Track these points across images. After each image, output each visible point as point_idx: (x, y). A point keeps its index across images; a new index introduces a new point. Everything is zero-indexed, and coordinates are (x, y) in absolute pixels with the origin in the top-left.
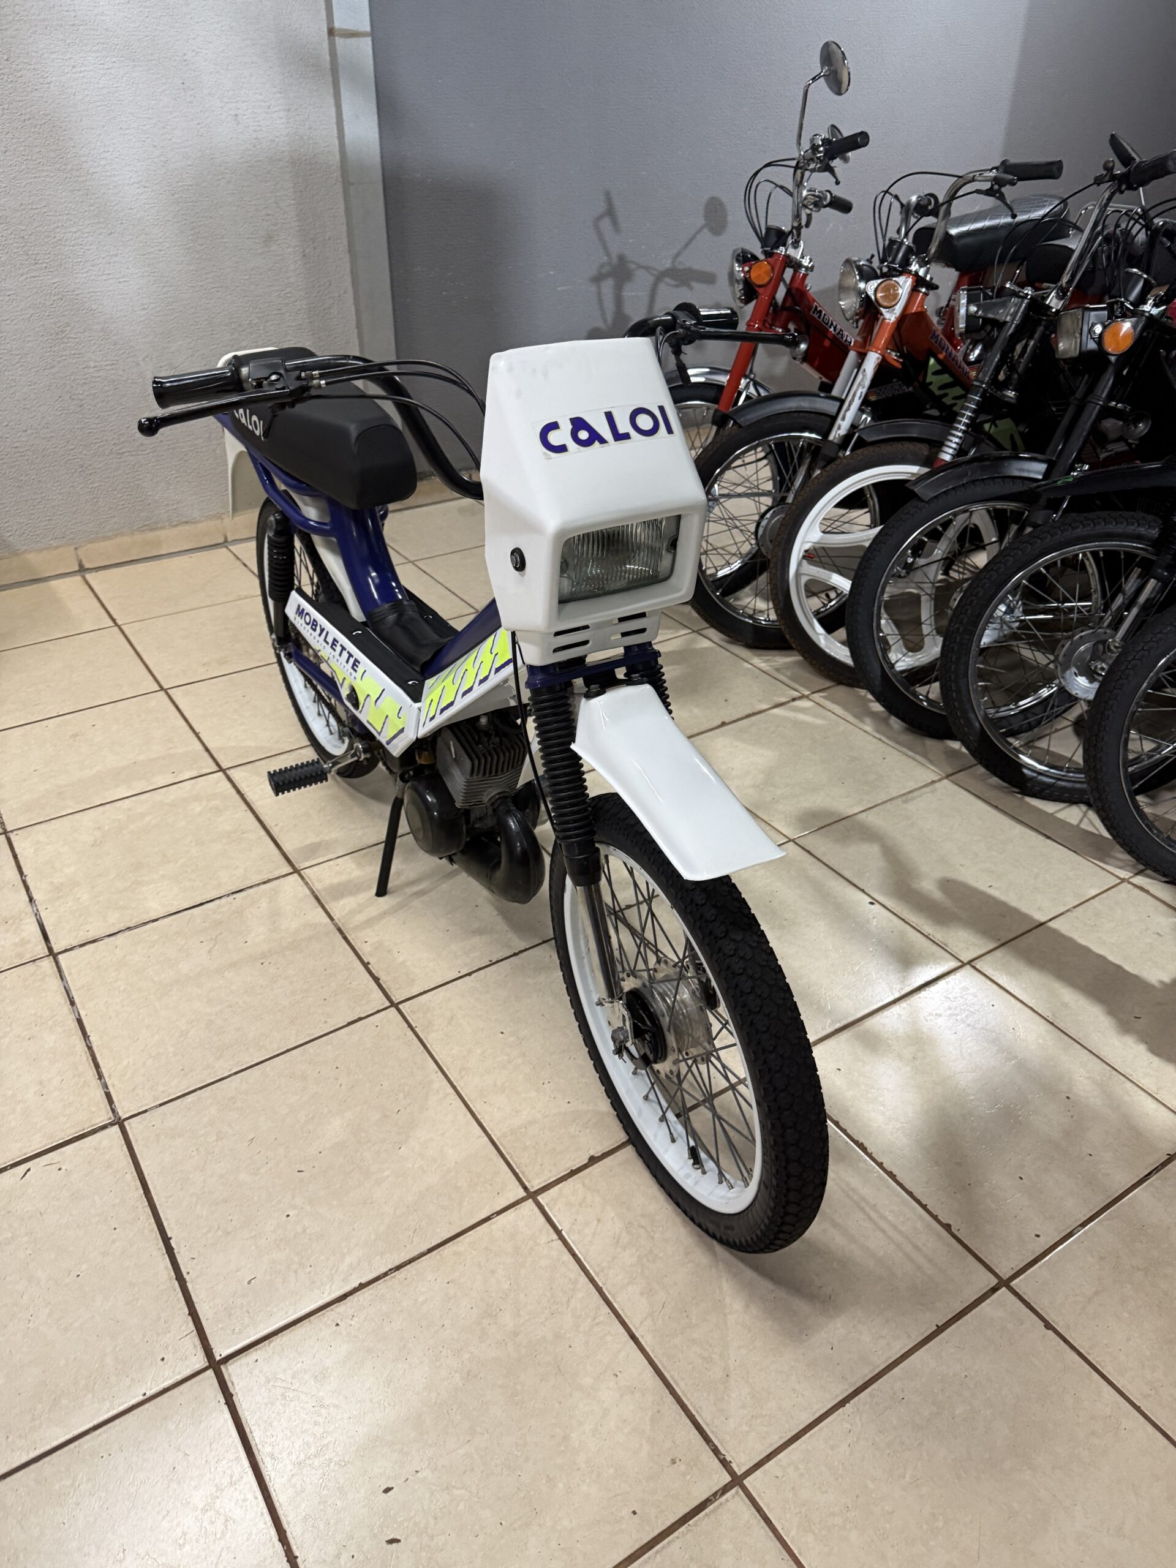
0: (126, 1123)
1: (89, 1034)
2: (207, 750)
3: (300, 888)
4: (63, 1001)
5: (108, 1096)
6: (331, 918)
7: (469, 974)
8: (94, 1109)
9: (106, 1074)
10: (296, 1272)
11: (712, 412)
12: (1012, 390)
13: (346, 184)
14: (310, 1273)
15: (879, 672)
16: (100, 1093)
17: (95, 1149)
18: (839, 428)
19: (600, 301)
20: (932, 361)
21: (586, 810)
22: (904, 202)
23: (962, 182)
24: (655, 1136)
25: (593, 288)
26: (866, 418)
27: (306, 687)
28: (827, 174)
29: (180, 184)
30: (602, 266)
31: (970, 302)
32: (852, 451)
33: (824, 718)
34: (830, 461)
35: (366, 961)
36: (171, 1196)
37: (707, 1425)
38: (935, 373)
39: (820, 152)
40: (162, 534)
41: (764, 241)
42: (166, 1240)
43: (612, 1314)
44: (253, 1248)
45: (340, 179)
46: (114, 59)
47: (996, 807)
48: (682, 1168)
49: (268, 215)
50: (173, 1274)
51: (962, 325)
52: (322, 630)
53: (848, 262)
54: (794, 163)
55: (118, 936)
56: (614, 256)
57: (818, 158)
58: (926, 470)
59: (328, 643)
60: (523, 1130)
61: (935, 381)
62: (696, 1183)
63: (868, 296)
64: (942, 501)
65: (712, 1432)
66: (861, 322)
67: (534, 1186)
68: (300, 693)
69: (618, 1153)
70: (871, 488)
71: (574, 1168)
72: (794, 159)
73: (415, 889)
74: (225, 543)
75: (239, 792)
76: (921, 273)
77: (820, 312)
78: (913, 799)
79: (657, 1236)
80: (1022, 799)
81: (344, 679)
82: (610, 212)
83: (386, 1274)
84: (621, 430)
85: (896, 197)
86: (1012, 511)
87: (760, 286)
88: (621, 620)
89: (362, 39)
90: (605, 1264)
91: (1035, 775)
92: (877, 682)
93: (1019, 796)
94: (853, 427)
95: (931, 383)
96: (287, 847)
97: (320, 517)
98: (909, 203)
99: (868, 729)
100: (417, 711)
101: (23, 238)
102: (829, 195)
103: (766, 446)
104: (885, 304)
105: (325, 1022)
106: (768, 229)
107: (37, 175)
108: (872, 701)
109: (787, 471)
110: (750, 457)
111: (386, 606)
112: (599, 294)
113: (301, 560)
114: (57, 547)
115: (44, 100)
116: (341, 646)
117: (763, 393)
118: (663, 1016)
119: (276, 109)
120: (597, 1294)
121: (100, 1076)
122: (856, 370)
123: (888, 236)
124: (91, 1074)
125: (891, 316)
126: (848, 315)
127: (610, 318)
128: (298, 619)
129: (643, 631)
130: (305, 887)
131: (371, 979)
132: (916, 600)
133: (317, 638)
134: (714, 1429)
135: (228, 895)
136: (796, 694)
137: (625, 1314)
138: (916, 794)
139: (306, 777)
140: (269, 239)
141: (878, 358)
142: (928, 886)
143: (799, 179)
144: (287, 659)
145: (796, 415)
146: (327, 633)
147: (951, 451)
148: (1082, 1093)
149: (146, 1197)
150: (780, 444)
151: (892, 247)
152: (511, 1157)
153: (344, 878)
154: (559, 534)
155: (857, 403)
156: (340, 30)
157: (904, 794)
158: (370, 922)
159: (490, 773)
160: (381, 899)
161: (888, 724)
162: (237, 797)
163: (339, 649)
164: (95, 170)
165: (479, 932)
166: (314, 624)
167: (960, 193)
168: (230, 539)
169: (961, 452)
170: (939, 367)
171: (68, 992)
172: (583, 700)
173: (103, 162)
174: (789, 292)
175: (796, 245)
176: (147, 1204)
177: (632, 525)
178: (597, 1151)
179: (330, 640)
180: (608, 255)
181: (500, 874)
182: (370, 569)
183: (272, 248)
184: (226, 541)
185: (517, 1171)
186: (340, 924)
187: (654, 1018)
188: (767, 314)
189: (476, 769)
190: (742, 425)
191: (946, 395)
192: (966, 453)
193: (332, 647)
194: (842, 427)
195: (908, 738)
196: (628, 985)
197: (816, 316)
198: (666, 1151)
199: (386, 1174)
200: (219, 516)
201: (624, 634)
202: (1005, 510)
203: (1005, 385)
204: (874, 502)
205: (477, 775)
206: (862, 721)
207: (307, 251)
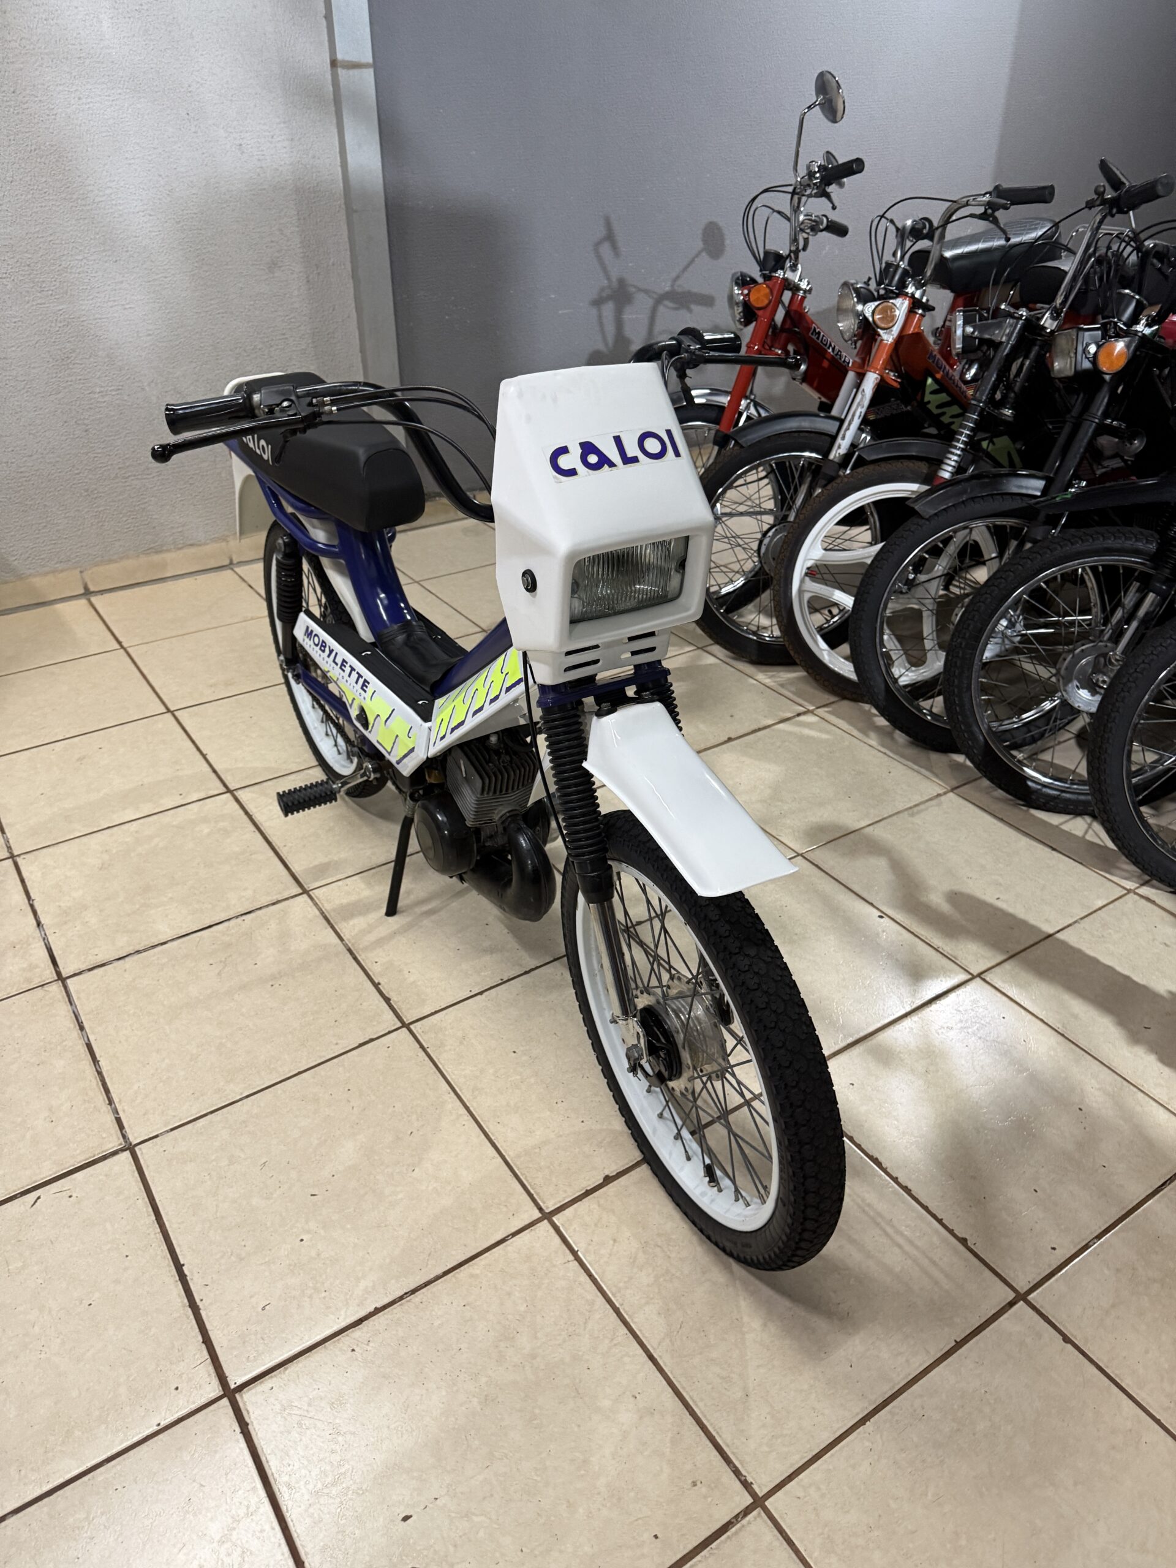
0: (137, 1149)
1: (98, 1059)
2: (215, 771)
3: (309, 909)
4: (72, 1026)
5: (119, 1121)
6: (341, 939)
7: (481, 993)
8: (104, 1135)
9: (116, 1100)
10: (310, 1297)
11: (713, 432)
12: (1009, 409)
13: (350, 211)
14: (324, 1298)
15: (882, 686)
16: (110, 1118)
17: (106, 1175)
18: (839, 447)
19: (601, 324)
20: (930, 381)
21: (598, 827)
22: (900, 226)
23: (956, 206)
24: (670, 1154)
25: (594, 311)
26: (866, 437)
27: (313, 707)
28: (824, 199)
29: (185, 212)
30: (602, 289)
31: (966, 323)
32: (852, 469)
33: (828, 732)
34: (831, 479)
35: (377, 981)
36: (183, 1222)
37: (728, 1446)
38: (934, 392)
39: (817, 178)
40: (168, 556)
41: (762, 264)
42: (179, 1267)
43: (629, 1334)
44: (267, 1274)
45: (343, 206)
46: (119, 91)
47: (1001, 820)
48: (698, 1186)
49: (272, 242)
50: (186, 1301)
51: (959, 346)
52: (331, 651)
53: (846, 284)
54: (790, 189)
55: (127, 959)
56: (614, 280)
57: (815, 184)
58: (925, 488)
59: (337, 664)
60: (537, 1150)
61: (933, 400)
62: (713, 1201)
63: (865, 318)
64: (943, 518)
65: (733, 1453)
66: (859, 343)
67: (549, 1207)
68: (308, 713)
69: (633, 1173)
70: (872, 506)
71: (589, 1188)
72: (791, 185)
73: (425, 908)
74: (231, 565)
75: (246, 813)
76: (918, 295)
77: (819, 333)
78: (919, 812)
79: (673, 1255)
80: (1027, 811)
81: (354, 699)
82: (610, 237)
83: (401, 1298)
84: (630, 453)
85: (892, 221)
86: (1011, 527)
87: (759, 309)
88: (631, 639)
89: (364, 70)
90: (621, 1285)
91: (1039, 787)
92: (882, 696)
93: (1024, 808)
94: (853, 446)
95: (929, 402)
96: (295, 868)
97: (329, 539)
98: (904, 227)
99: (873, 743)
100: (427, 730)
101: (29, 265)
102: (825, 220)
103: (767, 466)
104: (883, 325)
105: (337, 1044)
106: (766, 253)
107: (43, 204)
108: (876, 715)
109: (789, 492)
110: (751, 477)
111: (396, 627)
112: (600, 317)
113: (309, 583)
114: (62, 571)
115: (51, 130)
116: (350, 666)
117: (764, 414)
118: (678, 1032)
119: (279, 139)
120: (615, 1315)
121: (111, 1101)
122: (855, 390)
123: (885, 259)
124: (101, 1098)
125: (888, 337)
126: (847, 336)
127: (610, 340)
128: (307, 640)
129: (653, 649)
130: (314, 908)
131: (381, 999)
132: (917, 615)
133: (326, 659)
134: (735, 1451)
135: (237, 917)
136: (802, 709)
137: (643, 1334)
138: (922, 807)
139: (315, 797)
140: (273, 266)
141: (876, 379)
142: (937, 899)
143: (796, 205)
144: (296, 680)
145: (796, 434)
146: (336, 654)
147: (950, 469)
148: (1094, 1105)
149: (158, 1223)
150: (781, 464)
151: (888, 270)
152: (526, 1178)
153: (353, 898)
154: (570, 556)
155: (856, 422)
156: (343, 61)
157: (911, 808)
158: (380, 942)
159: (501, 791)
160: (390, 919)
161: (893, 739)
162: (245, 818)
163: (348, 669)
164: (101, 199)
165: (491, 950)
166: (323, 646)
167: (954, 218)
168: (235, 562)
169: (960, 469)
170: (936, 387)
171: (77, 1016)
172: (595, 718)
173: (108, 191)
174: (788, 314)
175: (794, 268)
176: (159, 1230)
177: (641, 546)
178: (612, 1171)
179: (339, 660)
180: (609, 279)
181: (512, 891)
182: (379, 591)
183: (276, 274)
184: (231, 563)
185: (532, 1191)
186: (350, 945)
187: (668, 1035)
188: (767, 336)
189: (486, 788)
190: (744, 445)
191: (943, 414)
192: (965, 471)
193: (341, 668)
194: (842, 446)
195: (913, 751)
196: (642, 1002)
197: (814, 337)
198: (682, 1169)
199: (400, 1196)
200: (224, 539)
201: (634, 653)
202: (1005, 527)
203: (1002, 404)
204: (875, 519)
205: (488, 793)
206: (867, 736)
207: (311, 276)
